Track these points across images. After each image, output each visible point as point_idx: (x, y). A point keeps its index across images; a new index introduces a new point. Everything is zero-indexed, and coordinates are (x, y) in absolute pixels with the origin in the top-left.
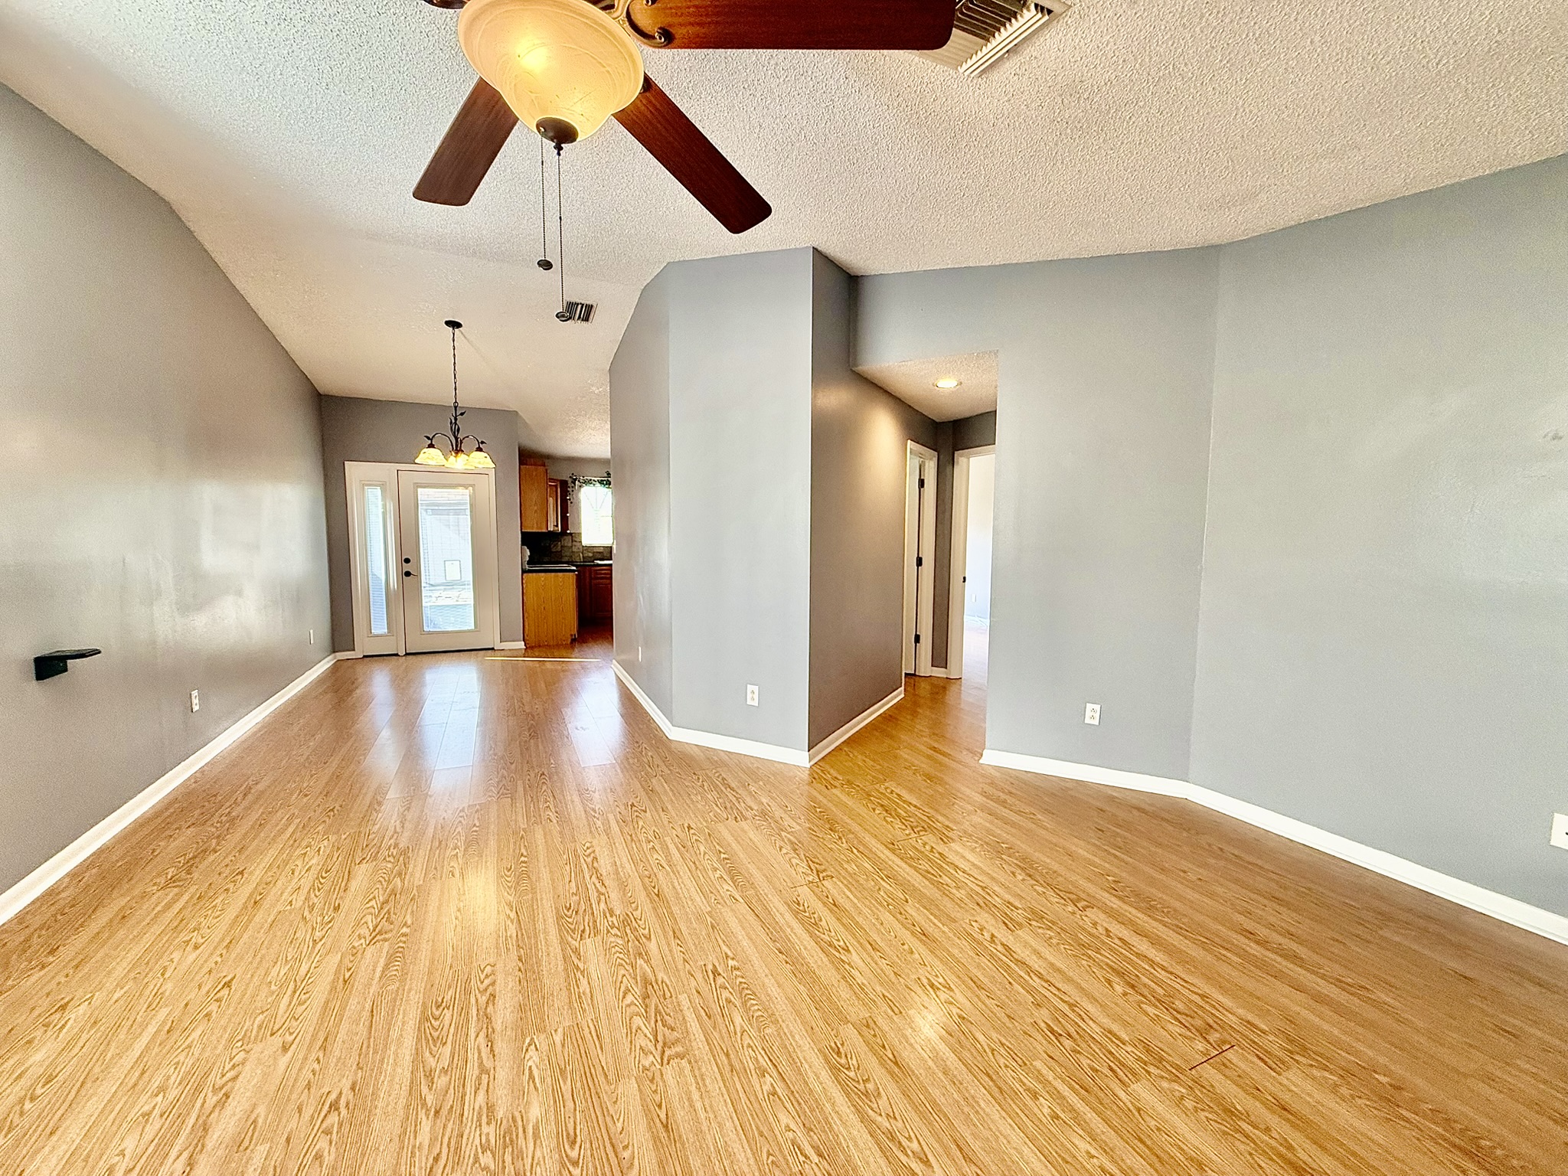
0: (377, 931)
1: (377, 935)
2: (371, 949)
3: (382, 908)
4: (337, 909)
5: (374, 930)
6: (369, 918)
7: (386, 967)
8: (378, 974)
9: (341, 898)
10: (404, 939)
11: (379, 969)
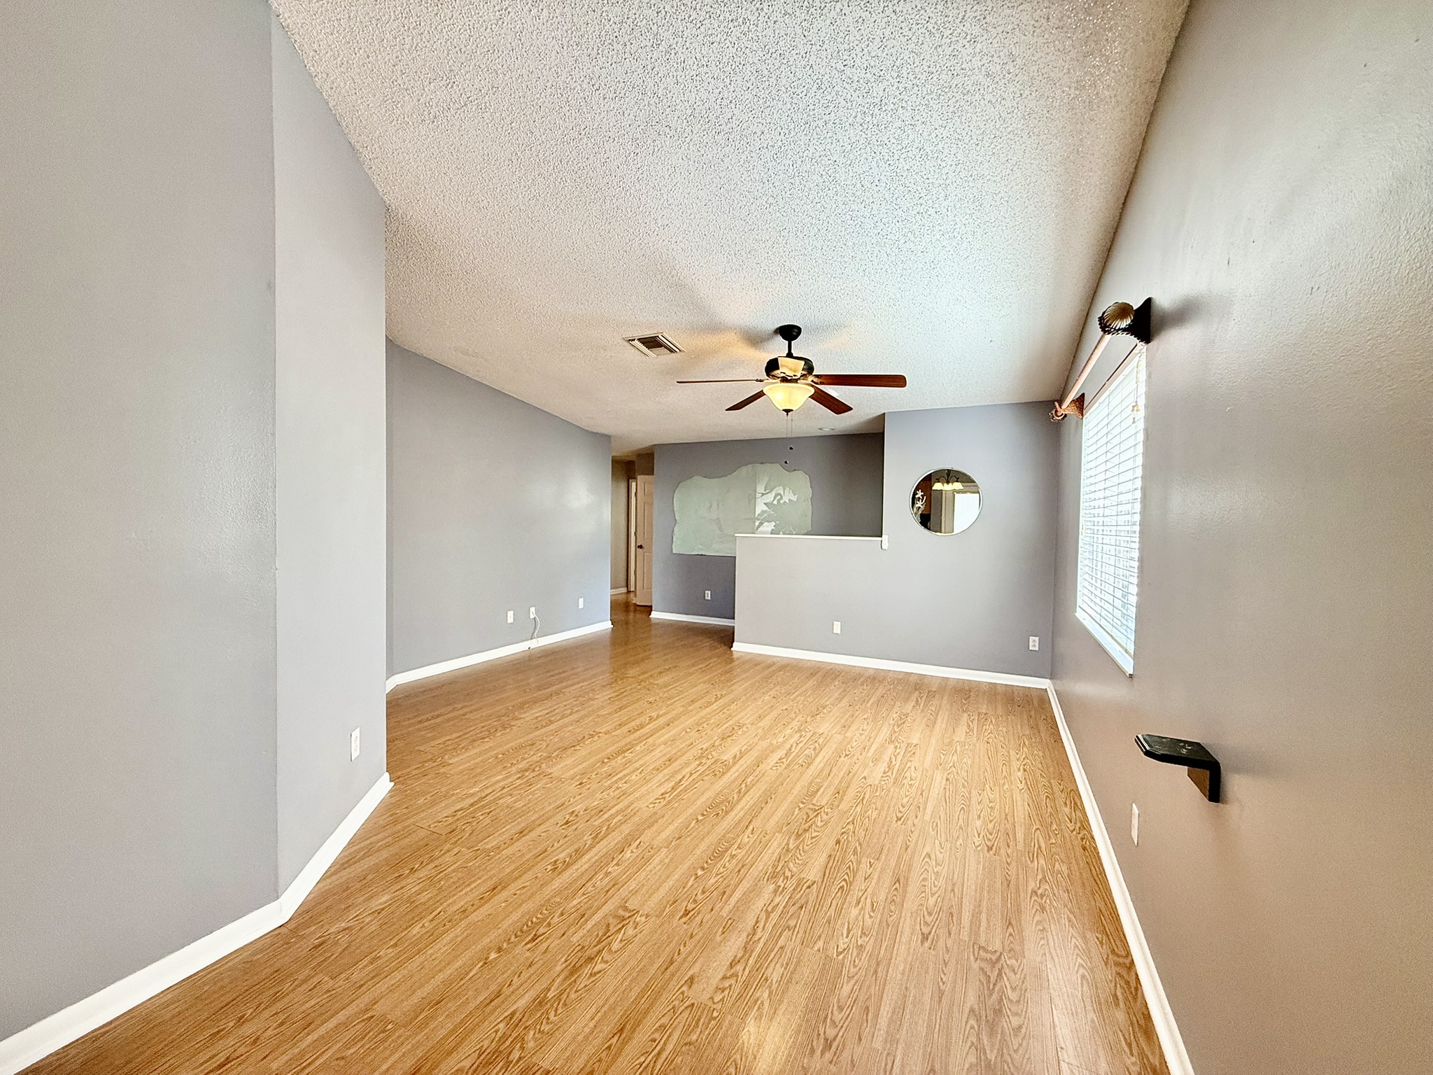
0: (816, 813)
1: (818, 811)
2: (823, 804)
3: (809, 827)
4: (838, 842)
5: (818, 814)
6: (819, 824)
7: (818, 790)
8: (823, 788)
9: (834, 850)
10: (804, 801)
11: (821, 791)
